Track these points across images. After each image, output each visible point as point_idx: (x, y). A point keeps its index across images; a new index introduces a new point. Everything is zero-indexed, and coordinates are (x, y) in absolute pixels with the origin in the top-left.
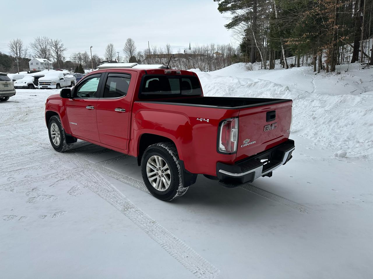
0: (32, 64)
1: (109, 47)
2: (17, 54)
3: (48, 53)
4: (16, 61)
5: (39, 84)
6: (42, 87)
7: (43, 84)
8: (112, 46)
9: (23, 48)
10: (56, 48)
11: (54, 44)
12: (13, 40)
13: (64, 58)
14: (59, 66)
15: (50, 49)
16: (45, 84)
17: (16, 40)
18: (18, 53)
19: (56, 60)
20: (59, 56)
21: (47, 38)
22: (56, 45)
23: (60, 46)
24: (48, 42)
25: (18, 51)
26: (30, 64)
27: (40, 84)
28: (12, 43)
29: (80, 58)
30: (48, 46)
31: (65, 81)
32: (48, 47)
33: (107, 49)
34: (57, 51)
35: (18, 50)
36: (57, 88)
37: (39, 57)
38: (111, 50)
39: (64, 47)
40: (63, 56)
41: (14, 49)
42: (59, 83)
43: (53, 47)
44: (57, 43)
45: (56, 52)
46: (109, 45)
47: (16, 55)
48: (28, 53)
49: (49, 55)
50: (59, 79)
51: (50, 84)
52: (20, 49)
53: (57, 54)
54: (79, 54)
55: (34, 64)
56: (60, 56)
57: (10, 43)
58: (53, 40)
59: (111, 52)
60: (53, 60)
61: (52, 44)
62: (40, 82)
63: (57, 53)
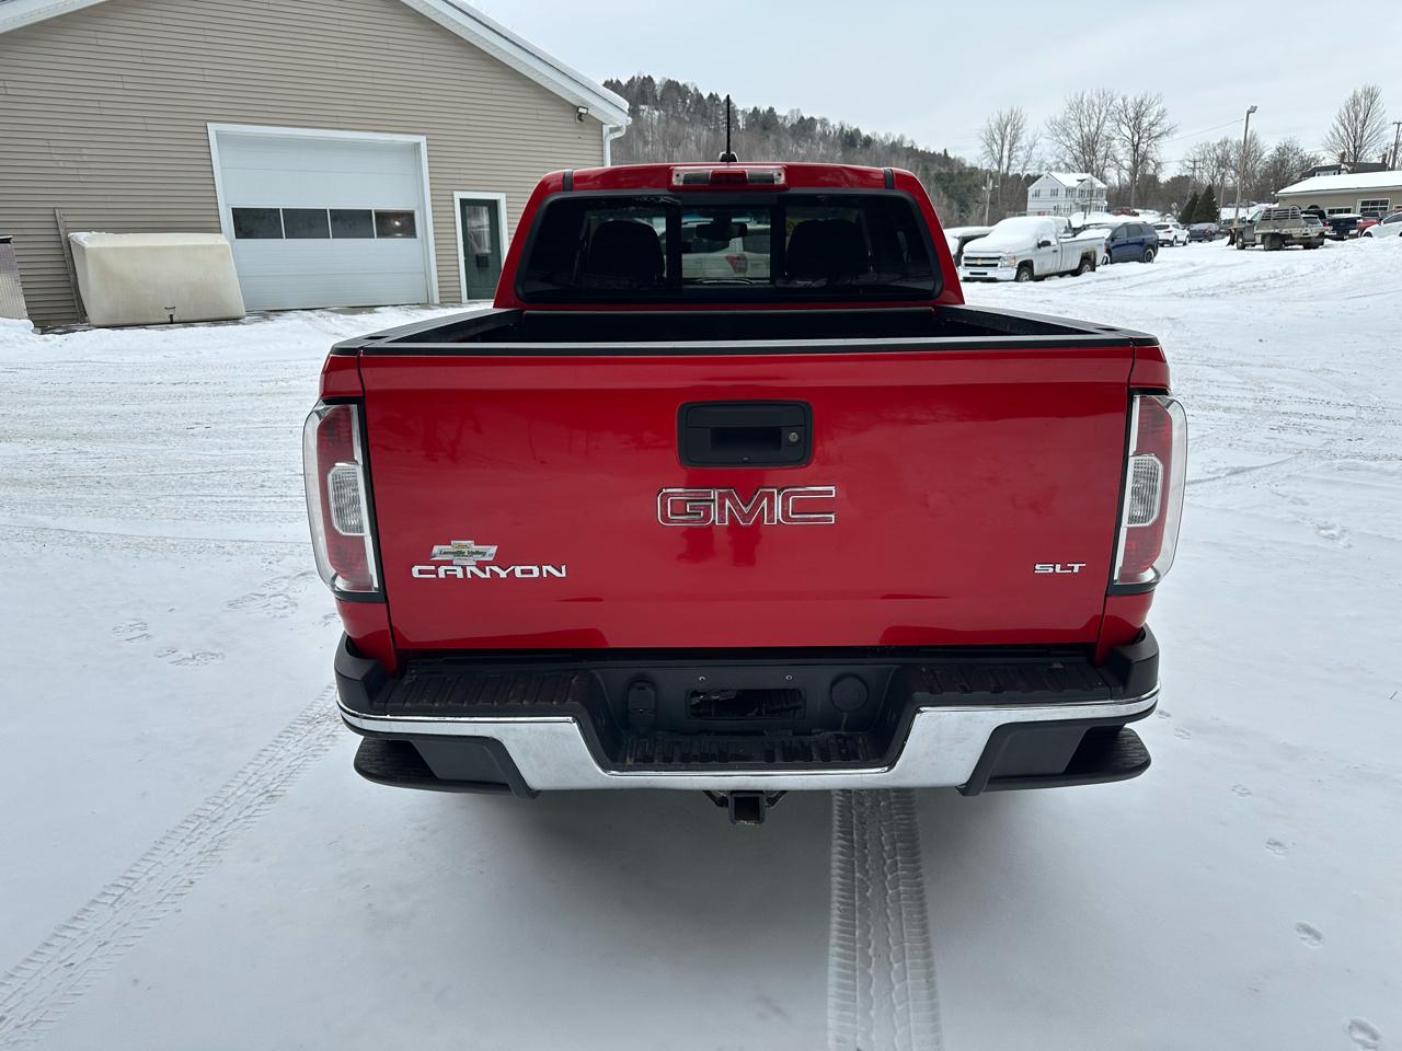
0: (1037, 194)
1: (1355, 102)
2: (1000, 162)
3: (1101, 152)
4: (984, 188)
5: (963, 262)
6: (971, 273)
7: (974, 262)
8: (1371, 95)
9: (1023, 142)
10: (1137, 128)
11: (1132, 115)
12: (997, 116)
13: (1158, 165)
14: (1133, 196)
15: (1114, 135)
16: (979, 262)
17: (1006, 112)
18: (1005, 160)
19: (1125, 175)
20: (1139, 160)
21: (1109, 96)
22: (1138, 116)
23: (1152, 118)
24: (1112, 108)
25: (1006, 153)
26: (1030, 194)
27: (966, 265)
28: (994, 126)
29: (1223, 163)
30: (1107, 123)
31: (1055, 251)
32: (1107, 129)
33: (1344, 110)
34: (1136, 139)
35: (1007, 147)
36: (1017, 279)
37: (1069, 168)
38: (1361, 116)
39: (1166, 122)
40: (1157, 158)
41: (995, 147)
42: (1032, 261)
43: (1123, 127)
44: (1143, 109)
45: (1133, 145)
46: (1360, 91)
47: (996, 167)
48: (1035, 158)
49: (1106, 157)
50: (1034, 243)
51: (996, 265)
52: (1012, 144)
53: (1136, 150)
54: (1224, 143)
55: (1045, 194)
56: (1142, 161)
57: (986, 126)
58: (1130, 99)
59: (1360, 125)
60: (1116, 177)
61: (1123, 116)
62: (966, 258)
63: (1136, 148)
